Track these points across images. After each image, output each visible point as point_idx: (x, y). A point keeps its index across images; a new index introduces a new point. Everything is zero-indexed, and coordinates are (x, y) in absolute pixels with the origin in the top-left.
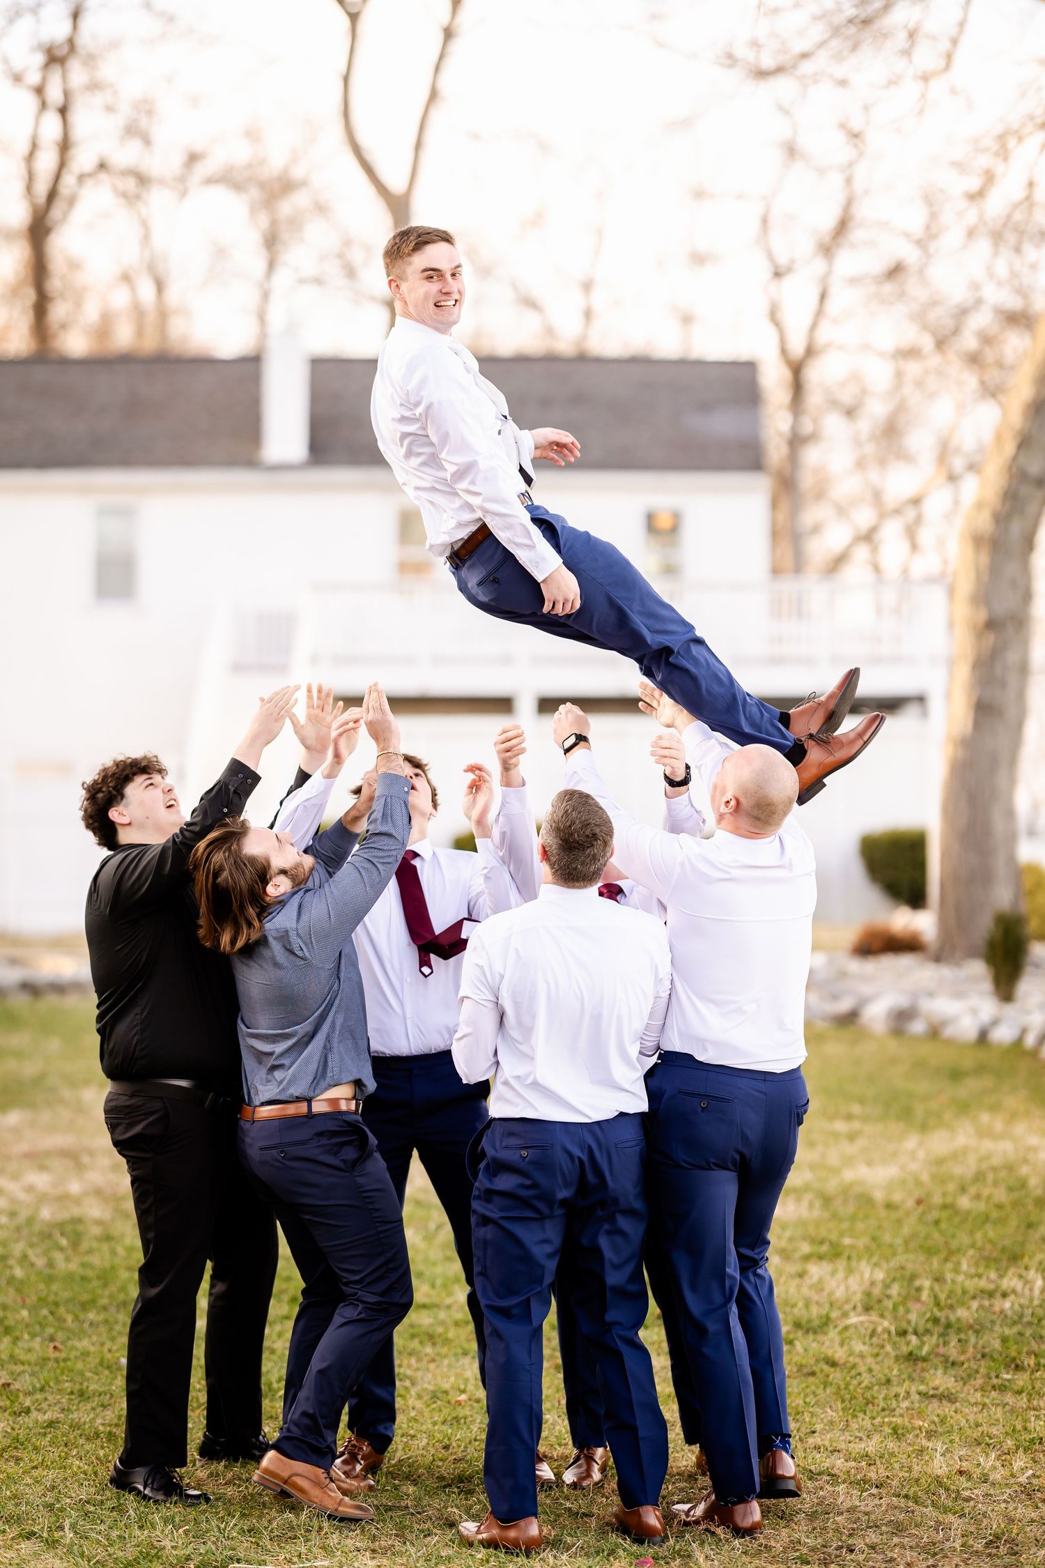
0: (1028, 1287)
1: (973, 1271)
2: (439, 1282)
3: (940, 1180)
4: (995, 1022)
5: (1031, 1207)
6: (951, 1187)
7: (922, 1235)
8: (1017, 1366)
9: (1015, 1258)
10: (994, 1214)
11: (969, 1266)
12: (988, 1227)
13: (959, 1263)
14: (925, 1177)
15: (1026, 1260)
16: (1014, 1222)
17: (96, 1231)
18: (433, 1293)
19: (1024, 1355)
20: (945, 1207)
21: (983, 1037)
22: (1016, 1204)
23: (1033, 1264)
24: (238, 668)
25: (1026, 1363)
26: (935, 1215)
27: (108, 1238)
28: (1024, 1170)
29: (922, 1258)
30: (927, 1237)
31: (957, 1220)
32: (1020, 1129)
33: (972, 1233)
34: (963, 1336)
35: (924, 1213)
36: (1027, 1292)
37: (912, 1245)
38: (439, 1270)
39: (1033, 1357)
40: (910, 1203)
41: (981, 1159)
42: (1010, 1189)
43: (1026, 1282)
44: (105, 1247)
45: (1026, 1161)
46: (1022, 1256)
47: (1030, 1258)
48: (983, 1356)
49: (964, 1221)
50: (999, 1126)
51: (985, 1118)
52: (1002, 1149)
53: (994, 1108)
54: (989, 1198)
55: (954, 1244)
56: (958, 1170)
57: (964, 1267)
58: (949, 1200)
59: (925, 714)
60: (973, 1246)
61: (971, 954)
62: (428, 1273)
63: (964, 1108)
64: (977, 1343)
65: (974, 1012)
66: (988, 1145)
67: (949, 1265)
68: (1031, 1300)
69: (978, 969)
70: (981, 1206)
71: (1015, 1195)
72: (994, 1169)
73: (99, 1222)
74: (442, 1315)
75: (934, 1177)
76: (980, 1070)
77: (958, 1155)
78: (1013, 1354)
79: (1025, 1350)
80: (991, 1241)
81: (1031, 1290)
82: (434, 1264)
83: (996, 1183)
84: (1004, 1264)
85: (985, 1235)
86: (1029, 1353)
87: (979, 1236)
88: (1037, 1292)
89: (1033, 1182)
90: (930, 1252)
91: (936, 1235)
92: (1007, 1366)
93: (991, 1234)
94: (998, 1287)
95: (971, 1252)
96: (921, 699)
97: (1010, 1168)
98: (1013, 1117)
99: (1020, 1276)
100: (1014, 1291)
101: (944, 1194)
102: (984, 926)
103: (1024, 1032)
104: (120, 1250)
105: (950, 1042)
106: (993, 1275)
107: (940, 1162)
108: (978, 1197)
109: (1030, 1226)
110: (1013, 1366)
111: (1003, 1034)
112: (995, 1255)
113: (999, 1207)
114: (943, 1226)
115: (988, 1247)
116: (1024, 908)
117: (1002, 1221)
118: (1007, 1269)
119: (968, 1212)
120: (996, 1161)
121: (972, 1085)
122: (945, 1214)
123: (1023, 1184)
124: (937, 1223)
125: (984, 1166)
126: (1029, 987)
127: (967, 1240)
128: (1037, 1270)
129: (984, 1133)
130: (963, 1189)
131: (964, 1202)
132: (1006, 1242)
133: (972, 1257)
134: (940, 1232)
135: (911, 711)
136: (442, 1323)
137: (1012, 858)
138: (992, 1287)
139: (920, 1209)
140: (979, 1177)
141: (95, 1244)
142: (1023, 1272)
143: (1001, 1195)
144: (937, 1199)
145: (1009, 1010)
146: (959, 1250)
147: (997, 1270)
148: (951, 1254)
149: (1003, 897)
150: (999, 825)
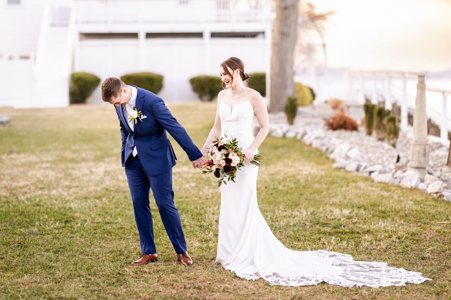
0: (301, 214)
1: (284, 209)
2: (113, 215)
3: (273, 180)
4: (288, 131)
5: (301, 189)
6: (276, 183)
7: (267, 198)
8: (298, 240)
9: (297, 205)
10: (290, 191)
11: (282, 208)
12: (288, 195)
13: (279, 207)
14: (267, 180)
15: (300, 205)
16: (296, 194)
17: (4, 200)
18: (111, 219)
19: (301, 236)
20: (274, 189)
21: (284, 136)
22: (296, 188)
23: (303, 207)
24: (53, 25)
25: (301, 239)
26: (271, 192)
27: (8, 202)
28: (299, 177)
29: (267, 206)
30: (269, 199)
31: (278, 193)
32: (297, 164)
33: (283, 197)
34: (281, 230)
35: (267, 191)
36: (301, 216)
37: (264, 202)
38: (113, 211)
39: (303, 236)
40: (263, 188)
41: (285, 174)
42: (295, 183)
43: (300, 213)
44: (6, 205)
45: (299, 174)
46: (299, 205)
47: (302, 205)
48: (288, 237)
49: (280, 193)
50: (290, 163)
51: (286, 161)
52: (291, 171)
53: (289, 158)
54: (288, 186)
55: (277, 201)
56: (278, 177)
57: (281, 208)
58: (275, 187)
59: (264, 38)
60: (283, 201)
61: (280, 110)
62: (109, 212)
63: (279, 158)
64: (285, 233)
65: (281, 128)
66: (287, 169)
67: (276, 208)
68: (303, 218)
69: (282, 115)
70: (286, 189)
71: (296, 185)
72: (289, 177)
73: (5, 197)
74: (114, 226)
75: (270, 179)
76: (284, 146)
77: (277, 173)
78: (297, 236)
79: (301, 234)
80: (289, 200)
81: (302, 215)
82: (112, 209)
83: (290, 181)
84: (293, 207)
85: (287, 198)
86: (302, 236)
87: (285, 198)
88: (304, 216)
89: (302, 181)
90: (270, 203)
91: (272, 198)
92: (295, 240)
93: (289, 198)
94: (292, 215)
95: (283, 203)
96: (263, 33)
97: (294, 176)
98: (295, 160)
99: (298, 211)
100: (297, 215)
101: (274, 185)
102: (284, 101)
103: (297, 133)
104: (11, 206)
105: (274, 137)
106: (290, 211)
107: (272, 175)
108: (284, 186)
109: (301, 195)
110: (297, 240)
111: (290, 135)
112: (290, 204)
113: (291, 189)
114: (274, 195)
115: (288, 202)
116: (296, 96)
117: (292, 193)
118: (294, 209)
119: (282, 191)
120: (289, 174)
121: (281, 150)
122: (274, 191)
123: (298, 181)
124: (272, 194)
125: (286, 176)
126: (298, 120)
127: (282, 200)
128: (304, 209)
129: (286, 166)
130: (280, 183)
131: (280, 187)
132: (294, 200)
133: (283, 205)
134: (273, 197)
135: (261, 36)
136: (114, 228)
137: (292, 81)
138: (290, 215)
139: (266, 189)
140: (285, 179)
141: (3, 204)
142: (300, 210)
143: (292, 185)
144: (272, 187)
145: (292, 127)
146: (279, 203)
147: (291, 209)
148: (277, 204)
149: (290, 93)
150: (289, 71)
